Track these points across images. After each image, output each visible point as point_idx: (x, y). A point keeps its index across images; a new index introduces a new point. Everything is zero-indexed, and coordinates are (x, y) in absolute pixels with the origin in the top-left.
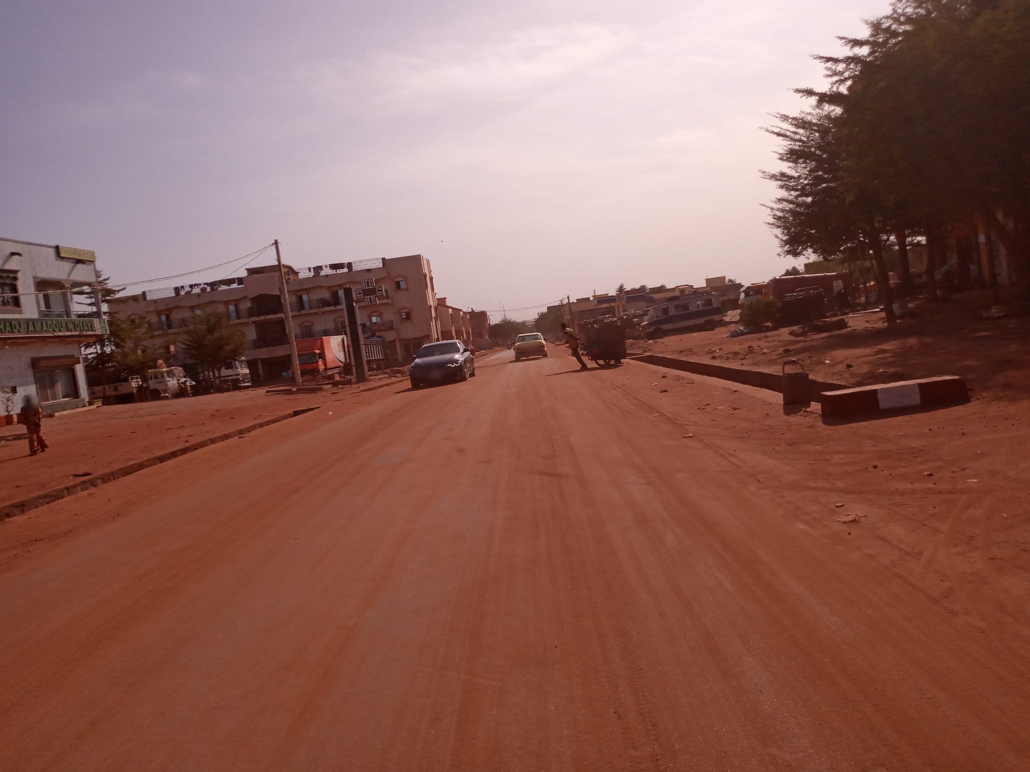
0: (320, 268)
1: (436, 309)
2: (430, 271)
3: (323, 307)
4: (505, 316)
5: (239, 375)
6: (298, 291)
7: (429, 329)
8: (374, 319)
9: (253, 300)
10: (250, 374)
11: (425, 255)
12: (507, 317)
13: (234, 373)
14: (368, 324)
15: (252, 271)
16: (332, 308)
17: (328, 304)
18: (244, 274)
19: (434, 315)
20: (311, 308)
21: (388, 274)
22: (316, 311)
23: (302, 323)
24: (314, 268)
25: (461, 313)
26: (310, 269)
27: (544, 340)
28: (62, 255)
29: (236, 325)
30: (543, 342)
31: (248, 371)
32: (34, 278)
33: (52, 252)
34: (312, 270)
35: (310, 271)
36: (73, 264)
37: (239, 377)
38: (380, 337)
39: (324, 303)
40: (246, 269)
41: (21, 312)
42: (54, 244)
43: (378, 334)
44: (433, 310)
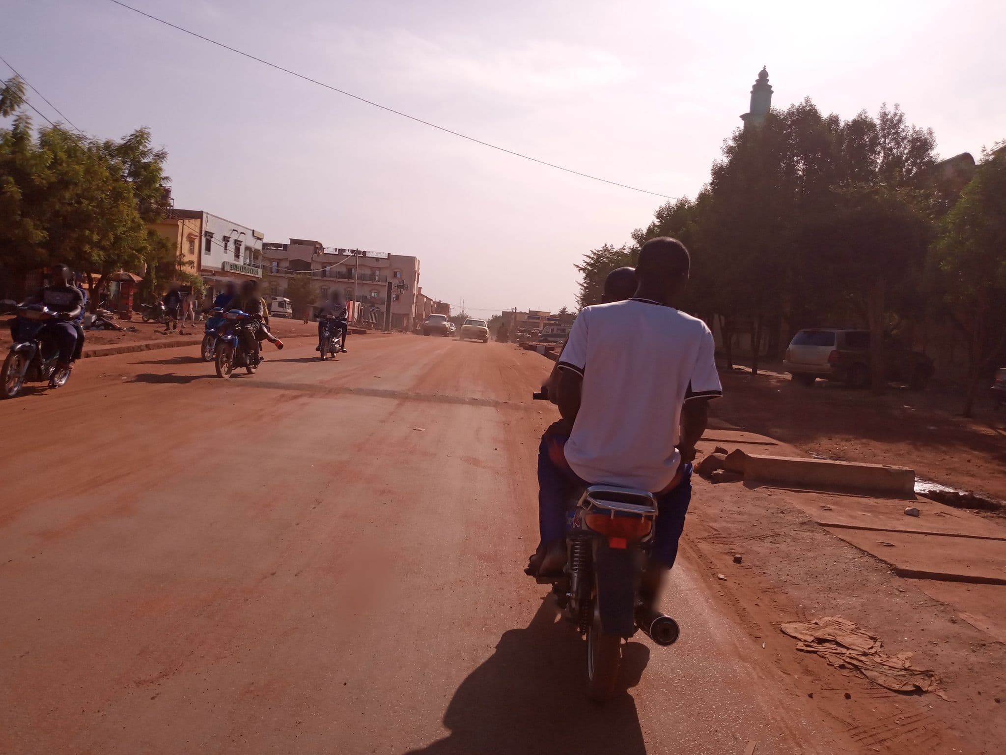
0: (344, 250)
1: (417, 297)
2: (419, 269)
3: (339, 278)
4: (463, 311)
5: (286, 312)
6: (324, 263)
7: (410, 310)
8: (373, 295)
9: (291, 262)
10: (292, 313)
11: (418, 258)
12: (465, 312)
13: (283, 311)
14: (368, 297)
15: (294, 242)
16: (346, 280)
17: (343, 277)
18: (288, 242)
19: (415, 301)
20: (330, 277)
21: (390, 265)
22: (334, 279)
23: (323, 286)
24: (339, 249)
25: (432, 302)
26: (336, 249)
27: (488, 327)
28: (255, 235)
29: (275, 276)
30: (486, 328)
31: (291, 312)
32: (245, 245)
33: (251, 232)
34: (337, 251)
35: (336, 251)
36: (256, 240)
37: (286, 314)
38: (377, 308)
39: (341, 275)
40: (290, 239)
41: (239, 262)
42: (252, 229)
43: (376, 305)
44: (415, 296)
